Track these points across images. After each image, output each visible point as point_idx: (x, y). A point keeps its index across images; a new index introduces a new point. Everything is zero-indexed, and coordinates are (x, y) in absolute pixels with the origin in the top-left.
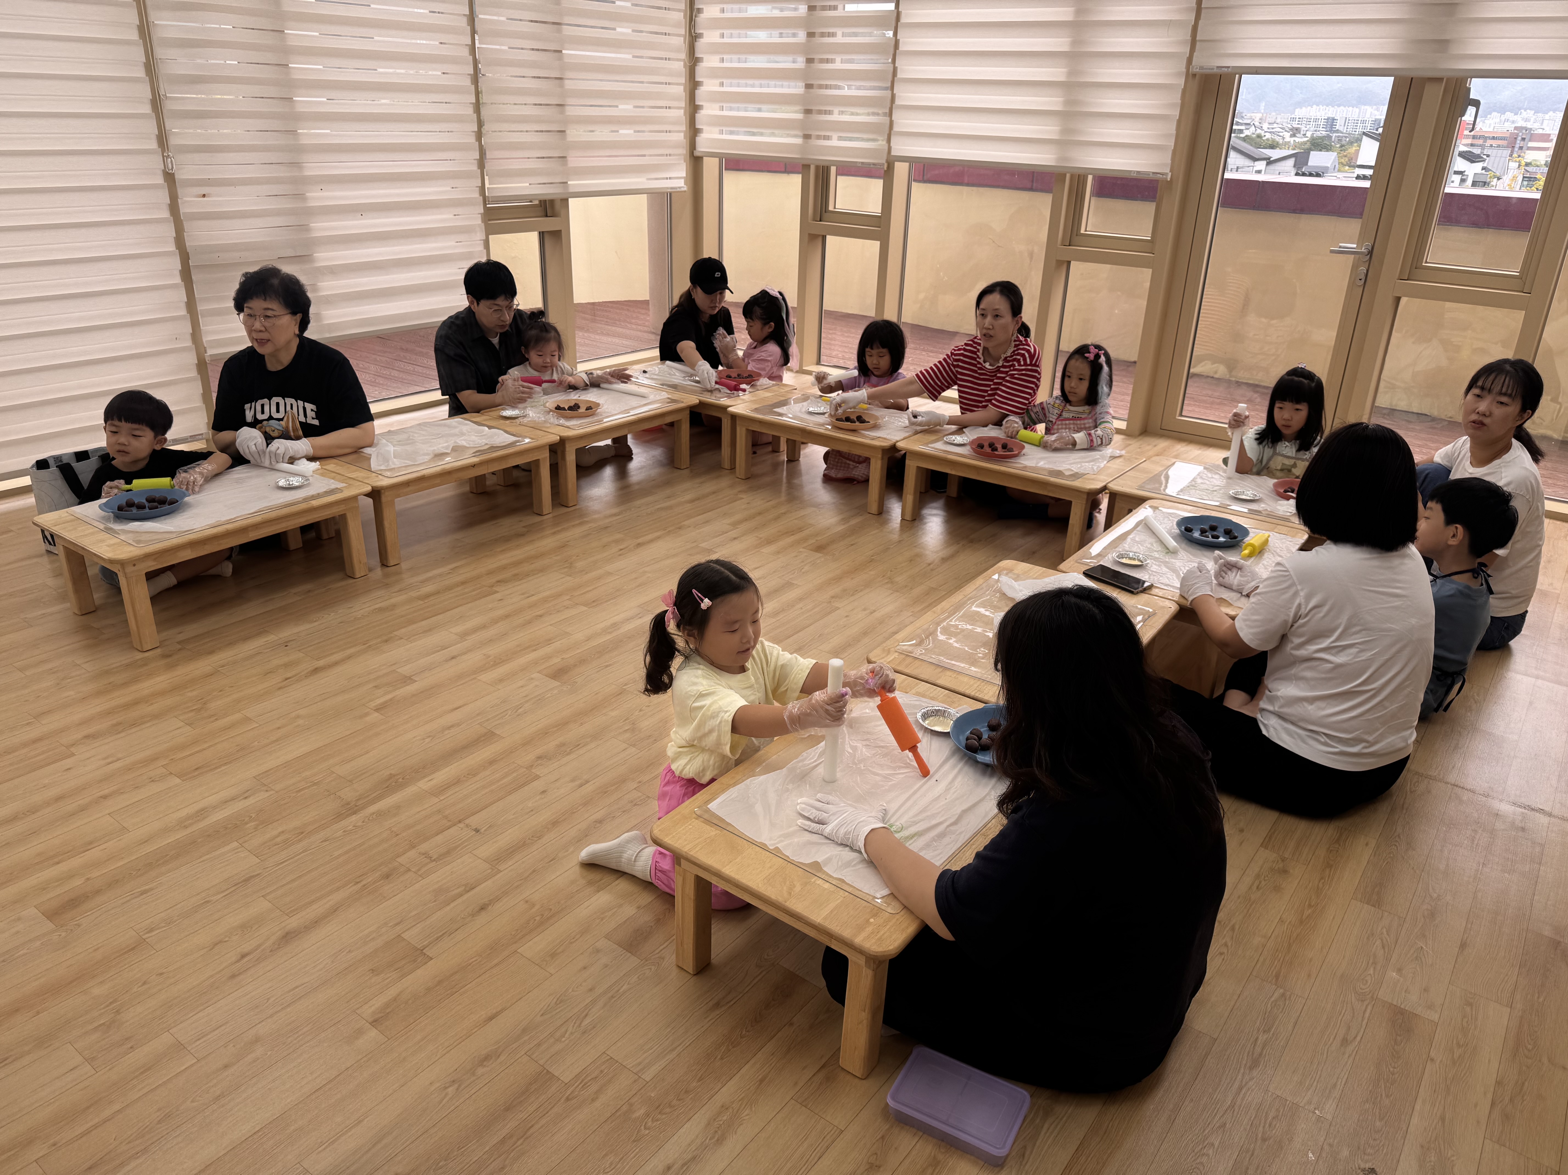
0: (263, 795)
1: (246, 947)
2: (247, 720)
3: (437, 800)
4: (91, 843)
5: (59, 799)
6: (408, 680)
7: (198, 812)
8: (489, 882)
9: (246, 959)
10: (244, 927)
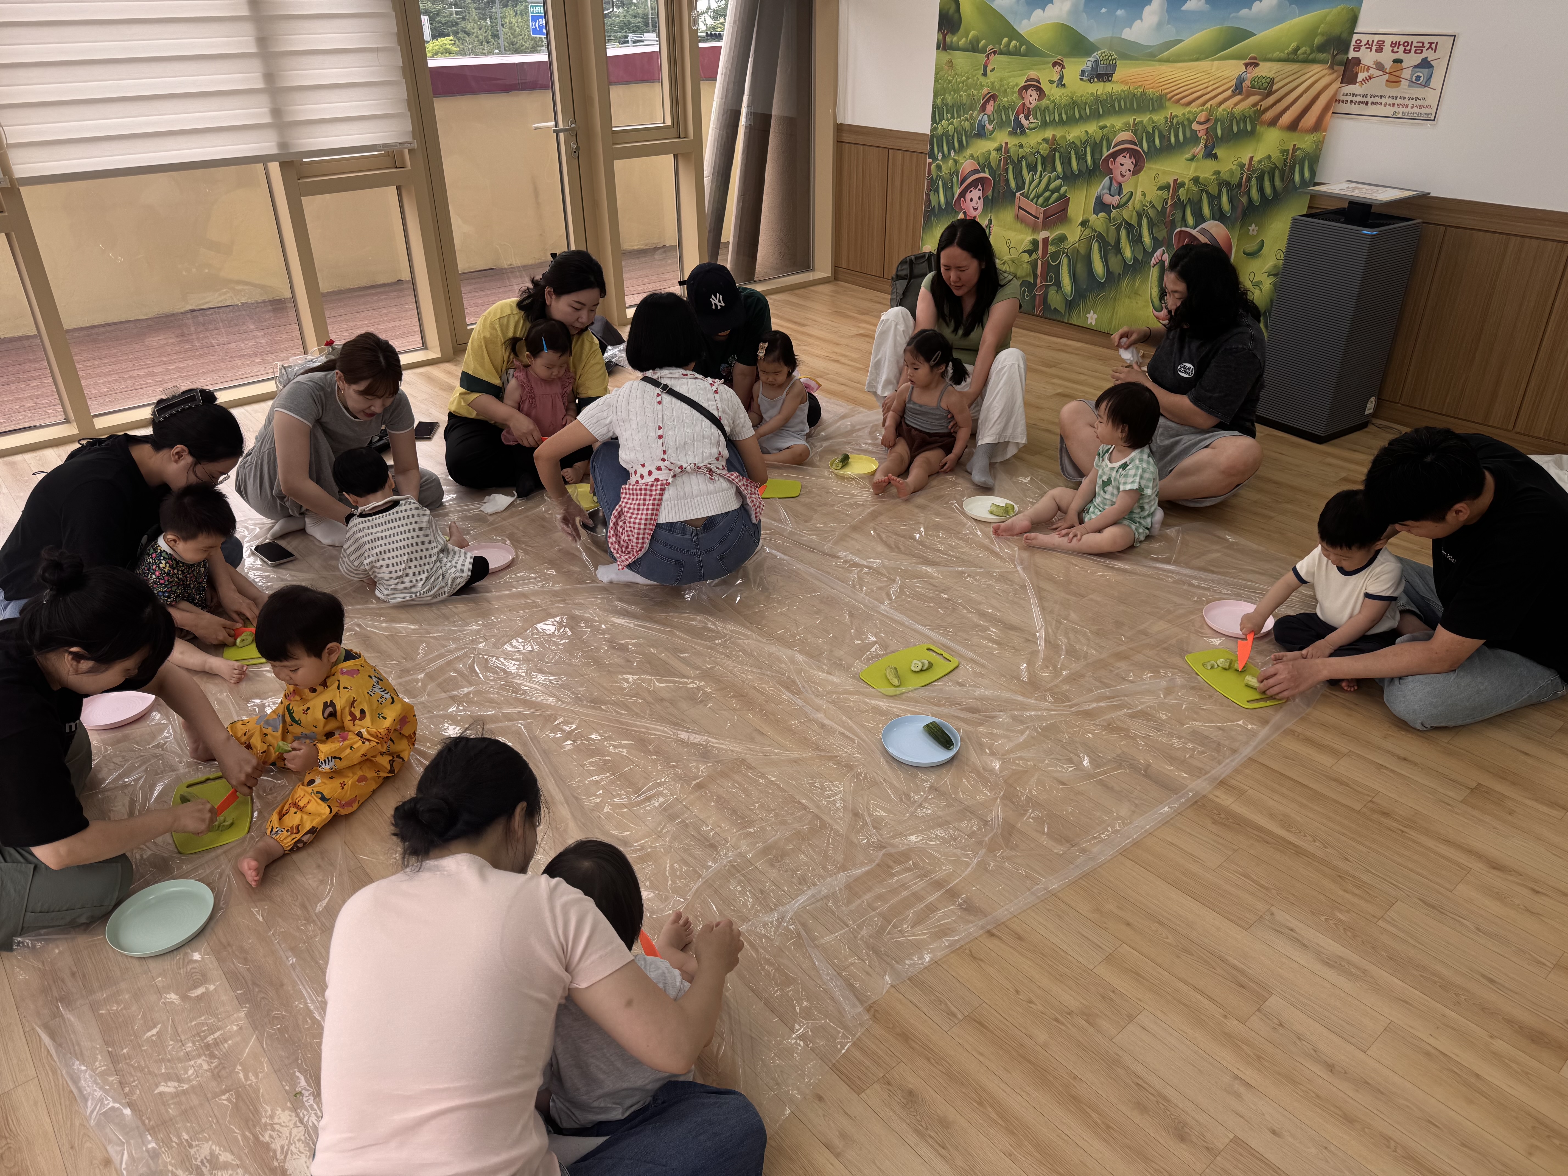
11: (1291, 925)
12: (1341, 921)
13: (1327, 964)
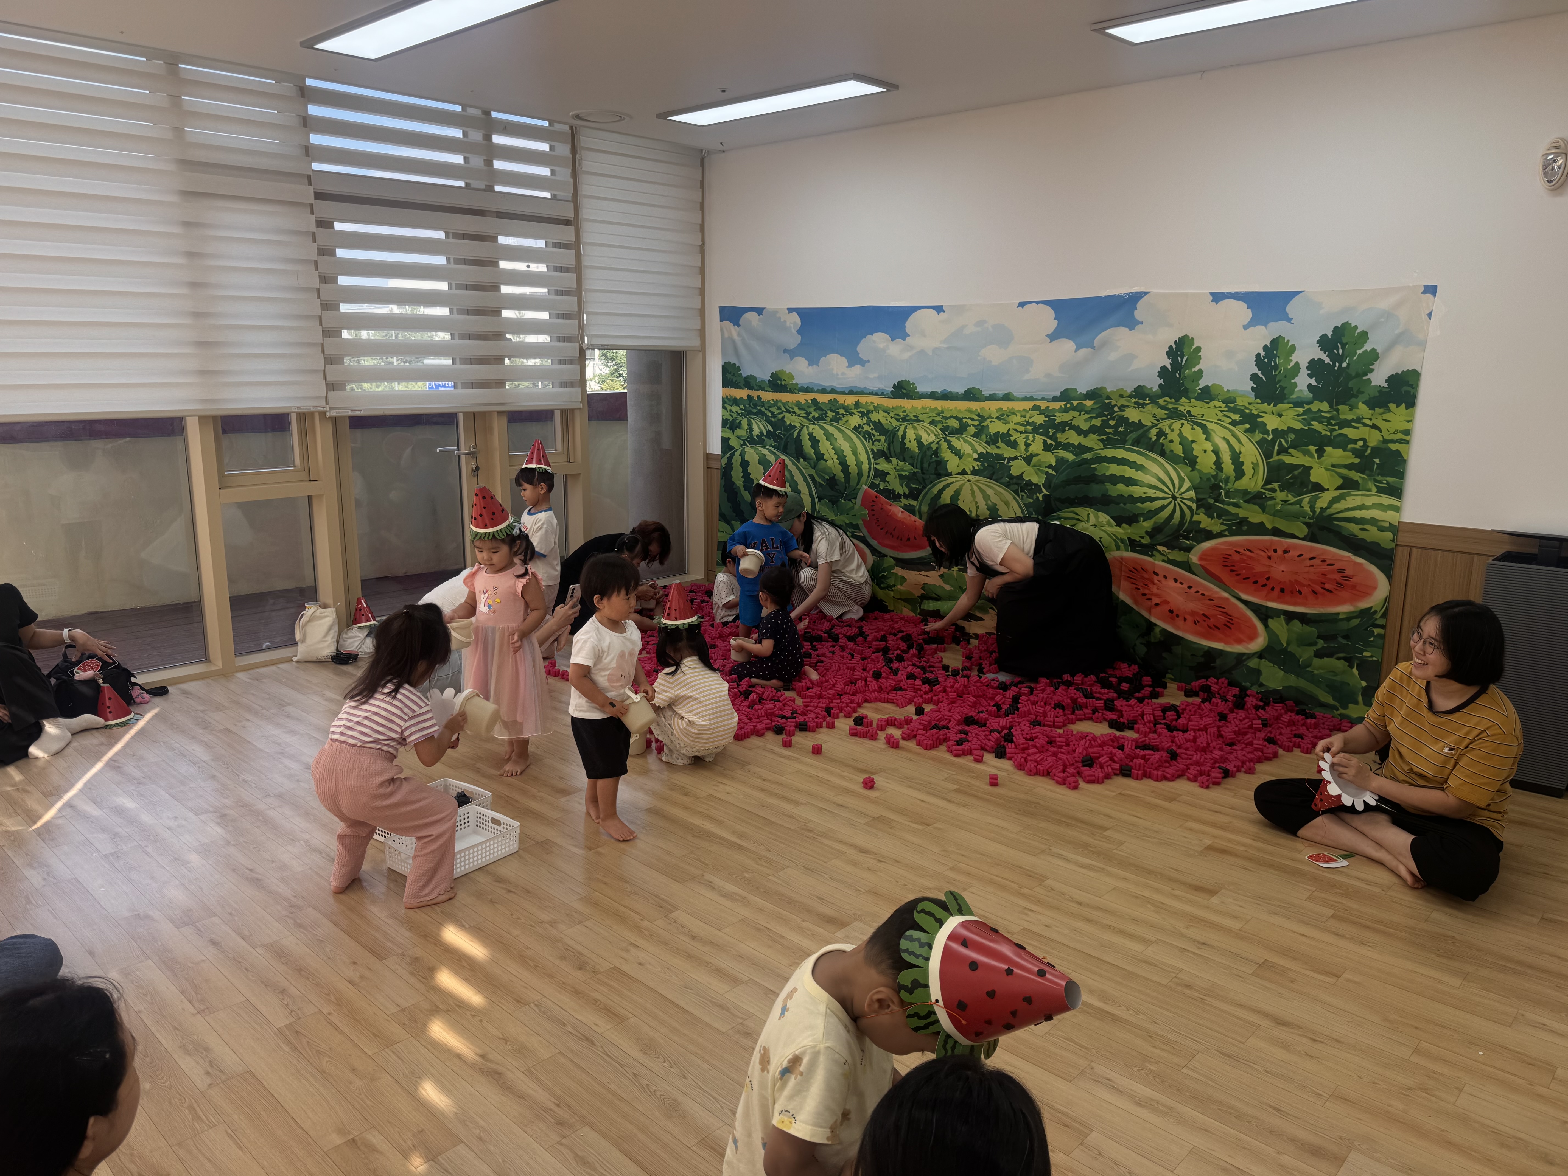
11: (1108, 1076)
12: (1151, 1070)
13: (1139, 1104)
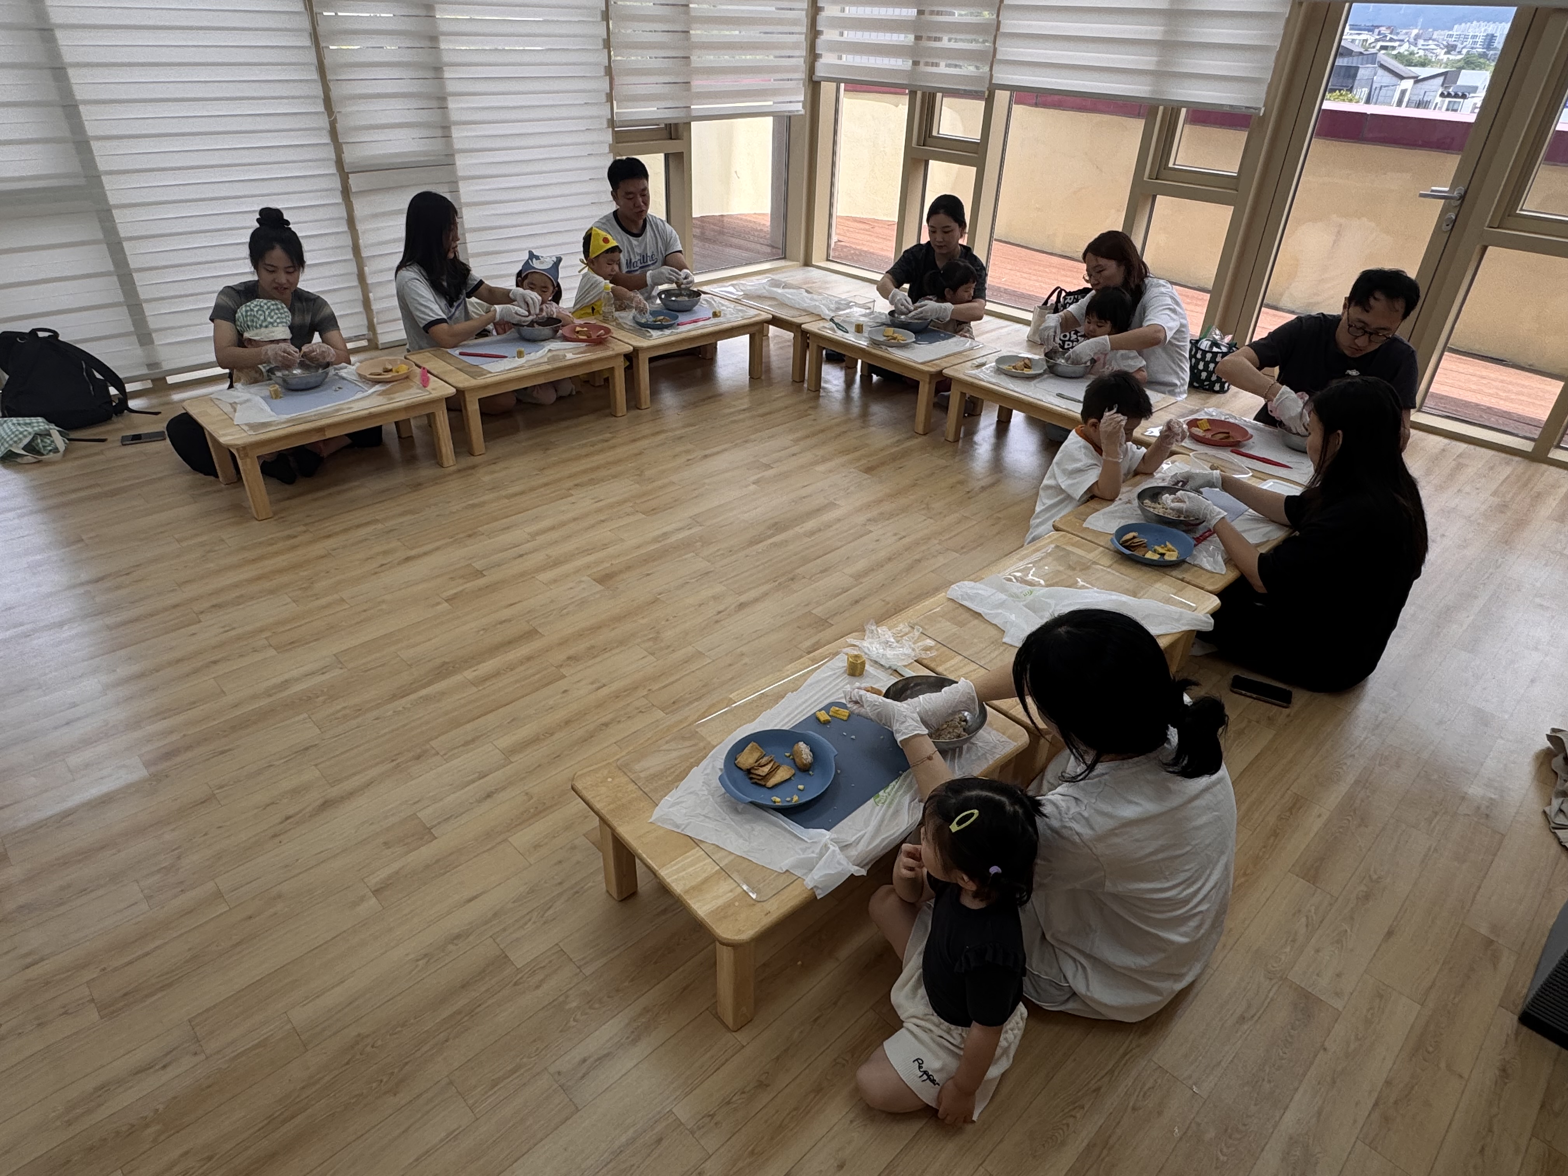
0: (337, 672)
1: (291, 812)
2: (342, 600)
3: (475, 689)
4: (194, 703)
5: (179, 661)
6: (480, 574)
7: (282, 682)
8: (500, 772)
9: (289, 821)
10: (295, 792)
